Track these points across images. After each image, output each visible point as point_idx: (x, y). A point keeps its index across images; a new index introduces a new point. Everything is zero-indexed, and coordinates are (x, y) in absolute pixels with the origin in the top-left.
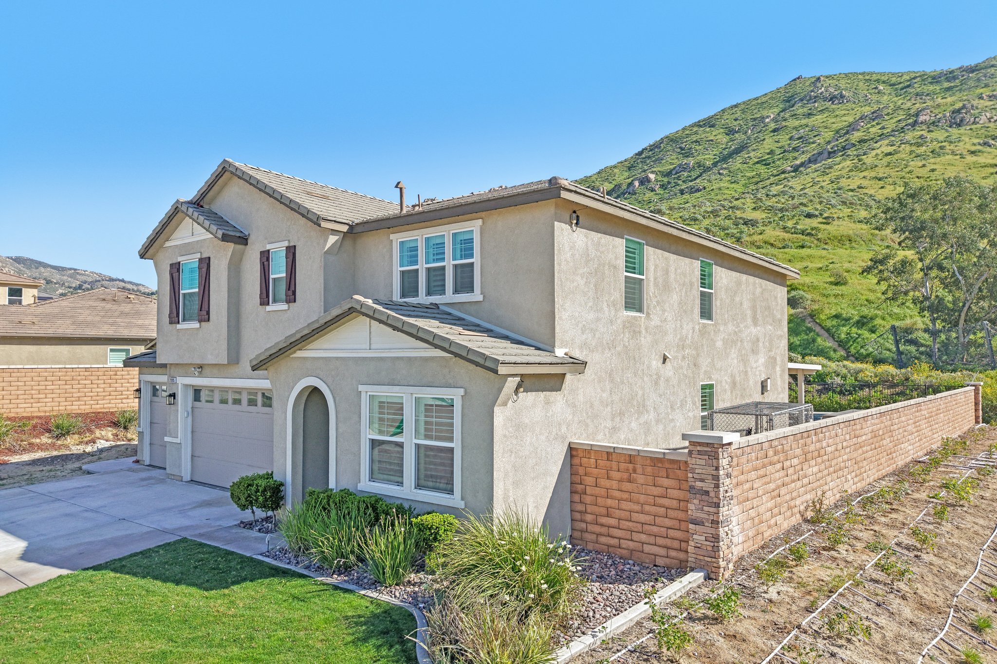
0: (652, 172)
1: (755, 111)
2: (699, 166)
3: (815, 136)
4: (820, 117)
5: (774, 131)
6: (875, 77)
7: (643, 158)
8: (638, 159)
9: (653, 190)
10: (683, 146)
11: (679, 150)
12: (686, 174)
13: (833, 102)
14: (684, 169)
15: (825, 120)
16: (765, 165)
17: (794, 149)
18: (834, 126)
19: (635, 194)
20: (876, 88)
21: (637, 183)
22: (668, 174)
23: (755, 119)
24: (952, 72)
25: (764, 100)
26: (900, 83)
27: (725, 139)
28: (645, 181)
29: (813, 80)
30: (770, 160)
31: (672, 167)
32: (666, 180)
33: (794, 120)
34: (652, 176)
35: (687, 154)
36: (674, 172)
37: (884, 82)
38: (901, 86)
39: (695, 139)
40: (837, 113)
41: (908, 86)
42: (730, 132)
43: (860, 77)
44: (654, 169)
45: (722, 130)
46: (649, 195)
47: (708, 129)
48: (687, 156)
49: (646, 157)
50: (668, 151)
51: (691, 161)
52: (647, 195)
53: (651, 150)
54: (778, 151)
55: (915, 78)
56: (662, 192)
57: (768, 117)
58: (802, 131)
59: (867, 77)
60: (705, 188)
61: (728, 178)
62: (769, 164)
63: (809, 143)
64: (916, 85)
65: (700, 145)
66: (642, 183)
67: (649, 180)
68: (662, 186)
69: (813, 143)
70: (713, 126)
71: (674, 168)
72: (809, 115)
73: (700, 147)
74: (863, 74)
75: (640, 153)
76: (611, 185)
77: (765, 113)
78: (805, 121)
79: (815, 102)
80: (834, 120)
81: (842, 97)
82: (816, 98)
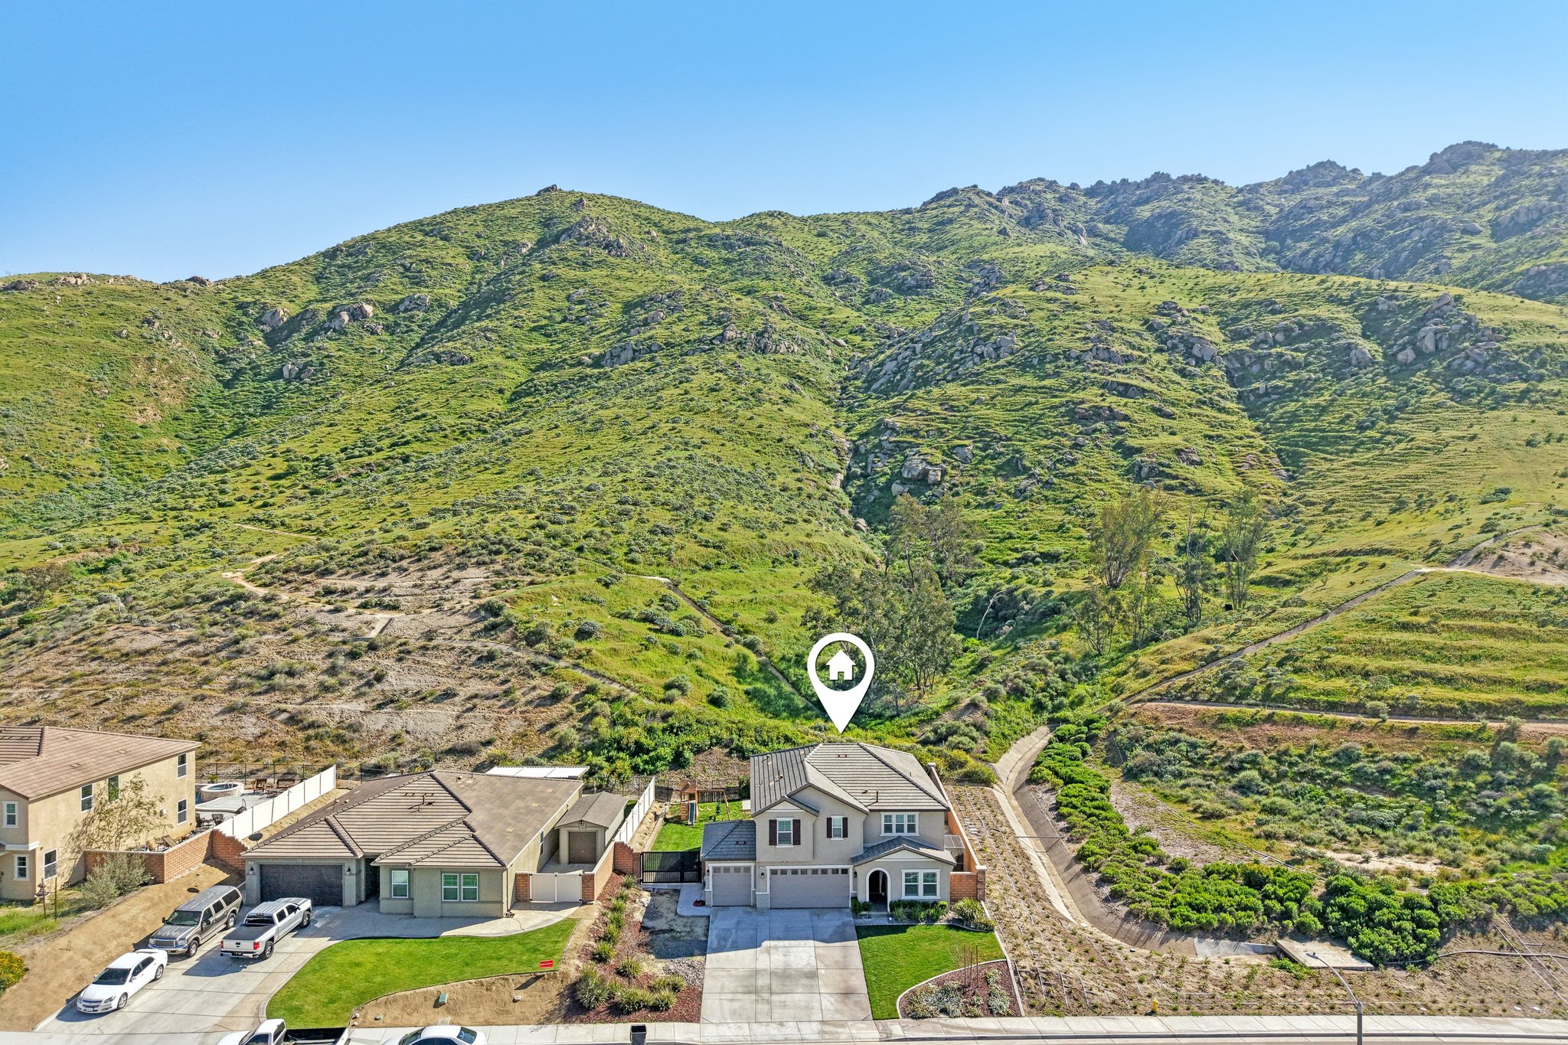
0: (368, 301)
1: (504, 229)
2: (440, 306)
3: (600, 306)
4: (598, 272)
5: (544, 278)
6: (643, 212)
7: (340, 267)
8: (330, 265)
9: (373, 332)
10: (407, 262)
11: (401, 270)
12: (421, 314)
13: (610, 253)
14: (418, 307)
15: (606, 280)
16: (546, 335)
17: (577, 318)
18: (621, 294)
19: (345, 333)
21: (345, 317)
22: (393, 309)
23: (506, 243)
25: (514, 212)
26: (674, 232)
27: (468, 266)
28: (357, 315)
29: (573, 199)
30: (550, 329)
31: (398, 297)
32: (391, 318)
33: (567, 268)
34: (369, 309)
35: (417, 281)
36: (402, 308)
37: (655, 225)
38: (676, 237)
39: (423, 256)
40: (619, 273)
42: (473, 255)
43: (627, 208)
44: (370, 297)
45: (461, 250)
46: (368, 340)
47: (441, 243)
48: (417, 284)
49: (343, 266)
50: (383, 265)
51: (426, 294)
52: (366, 340)
53: (350, 255)
54: (558, 317)
55: (689, 230)
56: (389, 339)
57: (524, 245)
58: (581, 290)
59: (635, 211)
60: (472, 360)
61: (499, 348)
62: (549, 336)
63: (596, 315)
65: (433, 269)
66: (353, 317)
67: (365, 315)
68: (387, 328)
69: (601, 316)
70: (446, 238)
71: (402, 301)
72: (585, 265)
73: (435, 273)
74: (630, 203)
75: (332, 254)
76: (292, 305)
77: (519, 236)
78: (580, 274)
79: (587, 245)
80: (617, 284)
81: (620, 247)
82: (588, 240)
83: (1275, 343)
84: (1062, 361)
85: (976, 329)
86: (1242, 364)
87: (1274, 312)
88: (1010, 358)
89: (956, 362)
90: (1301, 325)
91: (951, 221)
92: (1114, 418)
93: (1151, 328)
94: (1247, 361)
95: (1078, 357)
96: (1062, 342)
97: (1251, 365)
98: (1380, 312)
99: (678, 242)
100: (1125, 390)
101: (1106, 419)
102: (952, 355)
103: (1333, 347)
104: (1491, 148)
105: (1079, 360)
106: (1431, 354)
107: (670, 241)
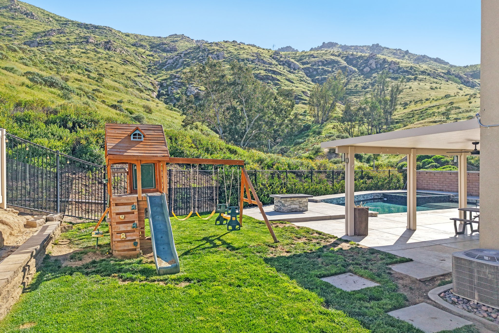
3: (21, 32)
4: (20, 22)
6: (46, 13)
13: (27, 16)
15: (25, 24)
17: (7, 34)
18: (32, 30)
20: (48, 18)
24: (87, 25)
26: (61, 21)
33: (3, 18)
37: (52, 17)
38: (62, 22)
40: (32, 23)
41: (66, 24)
58: (10, 26)
59: (42, 11)
63: (18, 35)
64: (70, 25)
69: (21, 35)
72: (13, 18)
74: (39, 8)
78: (11, 21)
79: (15, 12)
80: (31, 26)
81: (32, 15)
82: (16, 10)
83: (319, 66)
84: (246, 62)
85: (206, 50)
86: (310, 71)
87: (314, 57)
88: (224, 59)
89: (201, 59)
90: (326, 61)
91: (177, 41)
92: (274, 80)
93: (273, 58)
94: (311, 70)
95: (252, 61)
96: (245, 56)
97: (313, 72)
98: (350, 59)
99: (63, 24)
100: (274, 72)
101: (271, 80)
102: (198, 57)
103: (340, 67)
104: (337, 44)
105: (253, 61)
106: (375, 69)
107: (59, 23)
